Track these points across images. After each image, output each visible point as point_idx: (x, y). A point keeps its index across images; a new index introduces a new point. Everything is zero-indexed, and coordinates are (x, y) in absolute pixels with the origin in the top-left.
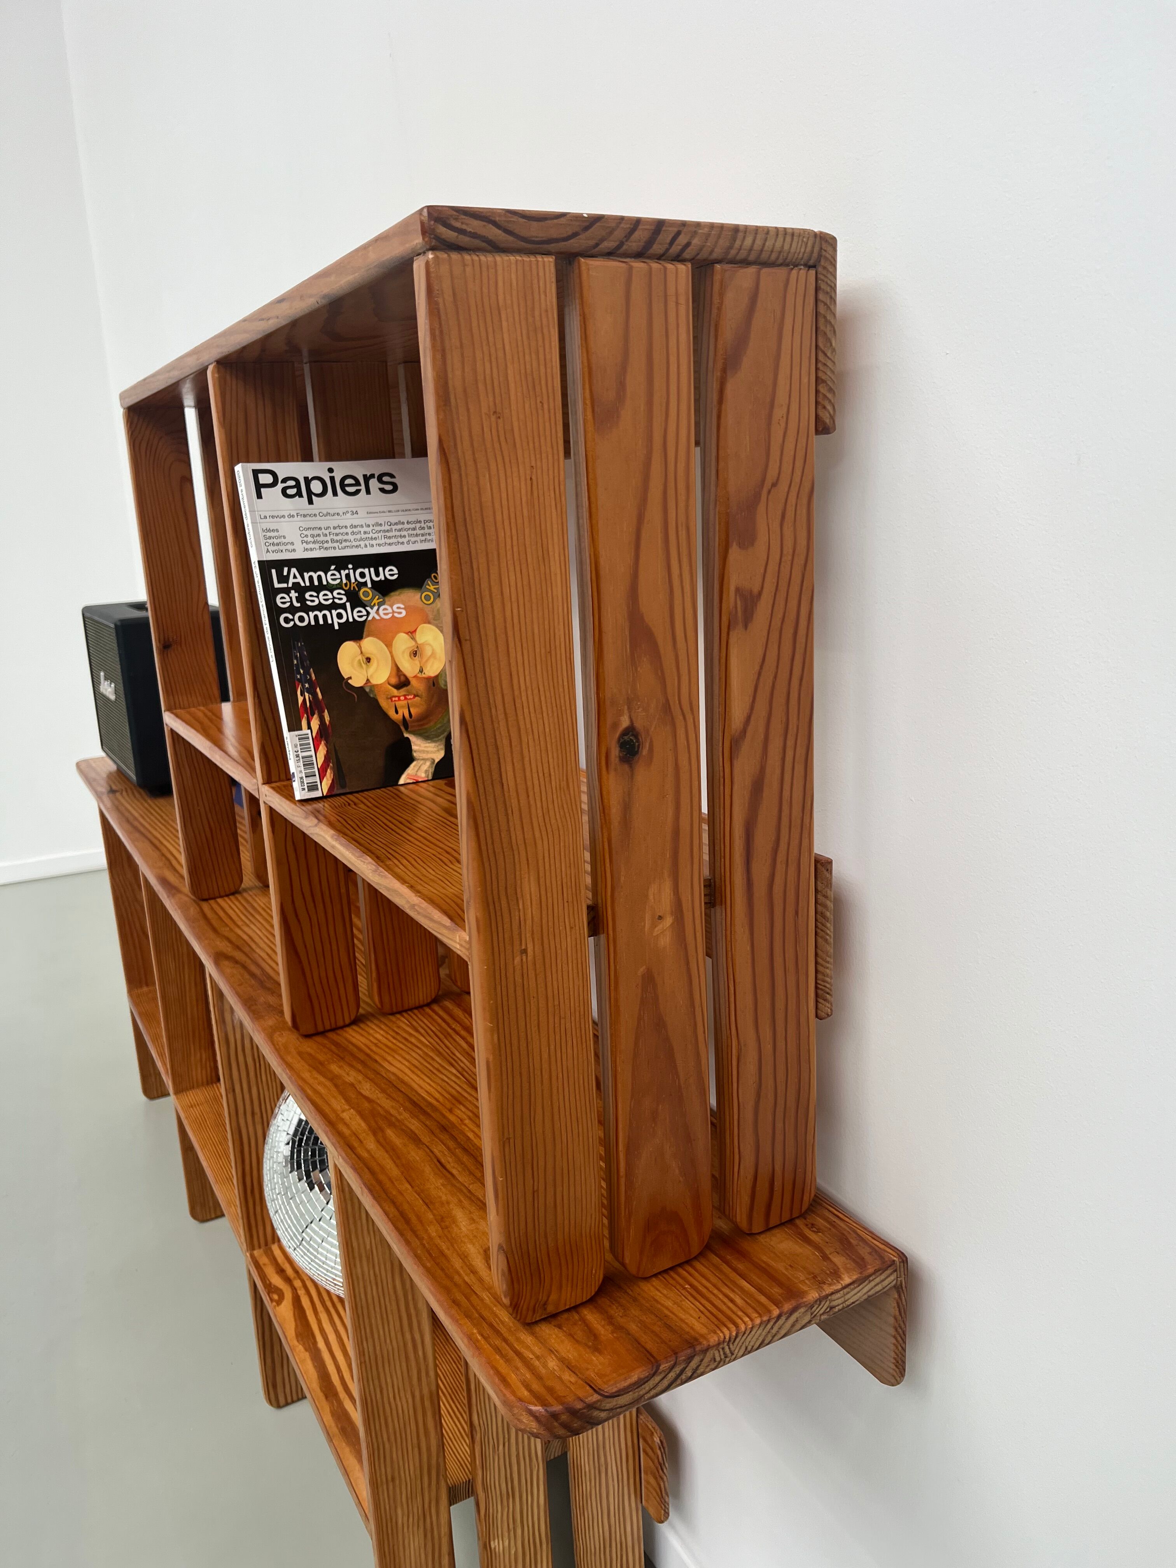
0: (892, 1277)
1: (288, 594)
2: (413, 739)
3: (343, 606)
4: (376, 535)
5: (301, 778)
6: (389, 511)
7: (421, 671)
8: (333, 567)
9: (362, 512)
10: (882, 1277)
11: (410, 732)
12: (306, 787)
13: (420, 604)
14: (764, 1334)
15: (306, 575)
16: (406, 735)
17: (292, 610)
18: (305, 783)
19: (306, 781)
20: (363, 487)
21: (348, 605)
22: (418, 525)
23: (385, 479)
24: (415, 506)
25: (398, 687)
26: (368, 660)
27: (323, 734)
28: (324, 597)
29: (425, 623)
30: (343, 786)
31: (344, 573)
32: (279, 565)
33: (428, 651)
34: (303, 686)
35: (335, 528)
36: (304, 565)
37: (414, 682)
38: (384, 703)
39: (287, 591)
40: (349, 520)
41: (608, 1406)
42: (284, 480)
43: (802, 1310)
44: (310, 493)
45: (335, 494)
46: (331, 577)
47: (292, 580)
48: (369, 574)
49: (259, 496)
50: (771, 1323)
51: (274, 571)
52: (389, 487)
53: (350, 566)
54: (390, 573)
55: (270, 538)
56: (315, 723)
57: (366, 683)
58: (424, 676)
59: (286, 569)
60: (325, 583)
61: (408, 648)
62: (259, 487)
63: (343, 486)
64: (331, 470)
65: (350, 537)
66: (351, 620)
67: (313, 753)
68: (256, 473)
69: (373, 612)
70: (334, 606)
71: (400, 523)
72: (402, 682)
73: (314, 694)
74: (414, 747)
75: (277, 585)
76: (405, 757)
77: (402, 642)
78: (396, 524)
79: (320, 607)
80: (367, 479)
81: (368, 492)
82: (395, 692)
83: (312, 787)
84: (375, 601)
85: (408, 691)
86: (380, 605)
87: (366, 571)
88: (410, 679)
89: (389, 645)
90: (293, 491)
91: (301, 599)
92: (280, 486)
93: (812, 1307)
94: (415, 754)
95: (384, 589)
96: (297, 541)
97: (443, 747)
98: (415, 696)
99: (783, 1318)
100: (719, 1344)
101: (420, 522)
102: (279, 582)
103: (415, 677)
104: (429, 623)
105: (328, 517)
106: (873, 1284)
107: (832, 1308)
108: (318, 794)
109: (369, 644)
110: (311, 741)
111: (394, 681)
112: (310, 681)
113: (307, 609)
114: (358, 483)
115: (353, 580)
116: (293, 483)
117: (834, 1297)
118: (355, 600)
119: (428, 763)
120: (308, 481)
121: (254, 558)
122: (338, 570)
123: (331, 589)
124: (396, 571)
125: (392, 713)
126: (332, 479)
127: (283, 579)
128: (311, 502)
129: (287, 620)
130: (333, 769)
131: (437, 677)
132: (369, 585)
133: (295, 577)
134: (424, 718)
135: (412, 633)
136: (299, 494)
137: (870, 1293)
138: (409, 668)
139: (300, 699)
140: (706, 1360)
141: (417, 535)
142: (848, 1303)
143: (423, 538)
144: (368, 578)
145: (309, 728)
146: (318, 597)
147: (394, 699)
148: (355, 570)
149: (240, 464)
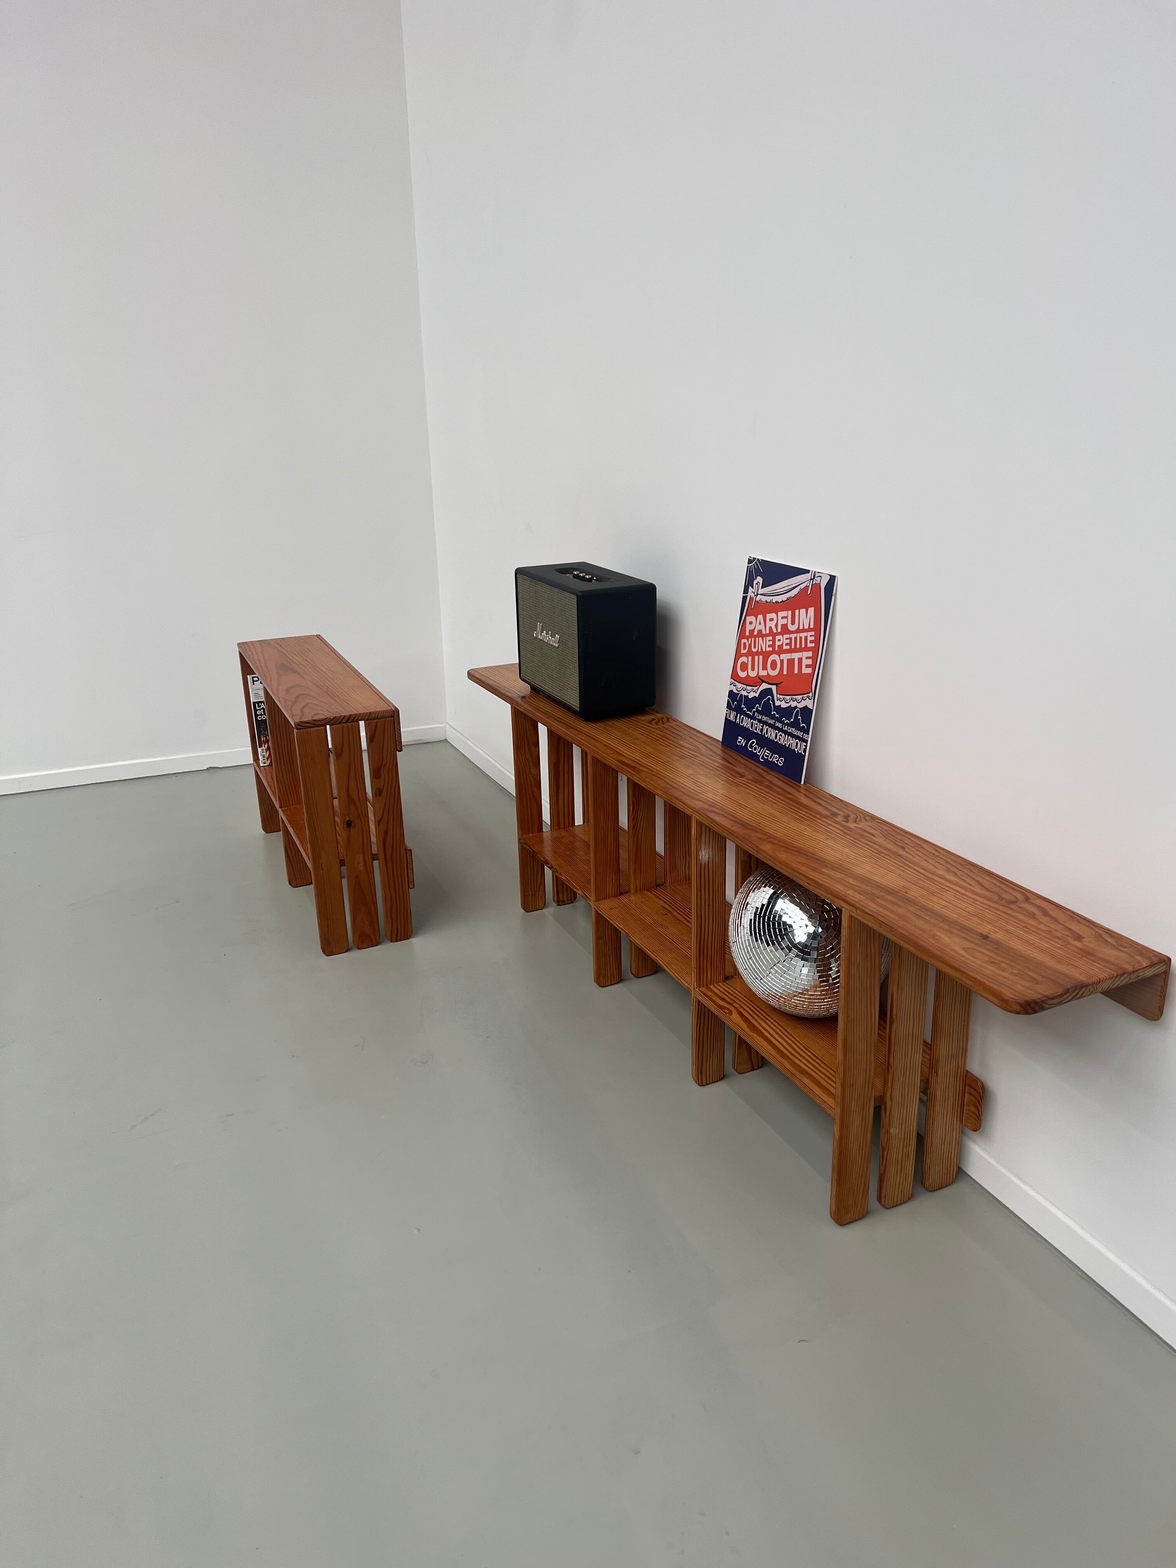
0: (1164, 967)
10: (1161, 965)
14: (1110, 983)
41: (1050, 1003)
43: (1126, 975)
50: (1114, 978)
93: (1130, 974)
99: (1118, 977)
100: (1093, 984)
106: (1156, 968)
107: (1138, 976)
117: (1139, 971)
137: (1154, 973)
140: (1087, 990)
142: (1144, 975)
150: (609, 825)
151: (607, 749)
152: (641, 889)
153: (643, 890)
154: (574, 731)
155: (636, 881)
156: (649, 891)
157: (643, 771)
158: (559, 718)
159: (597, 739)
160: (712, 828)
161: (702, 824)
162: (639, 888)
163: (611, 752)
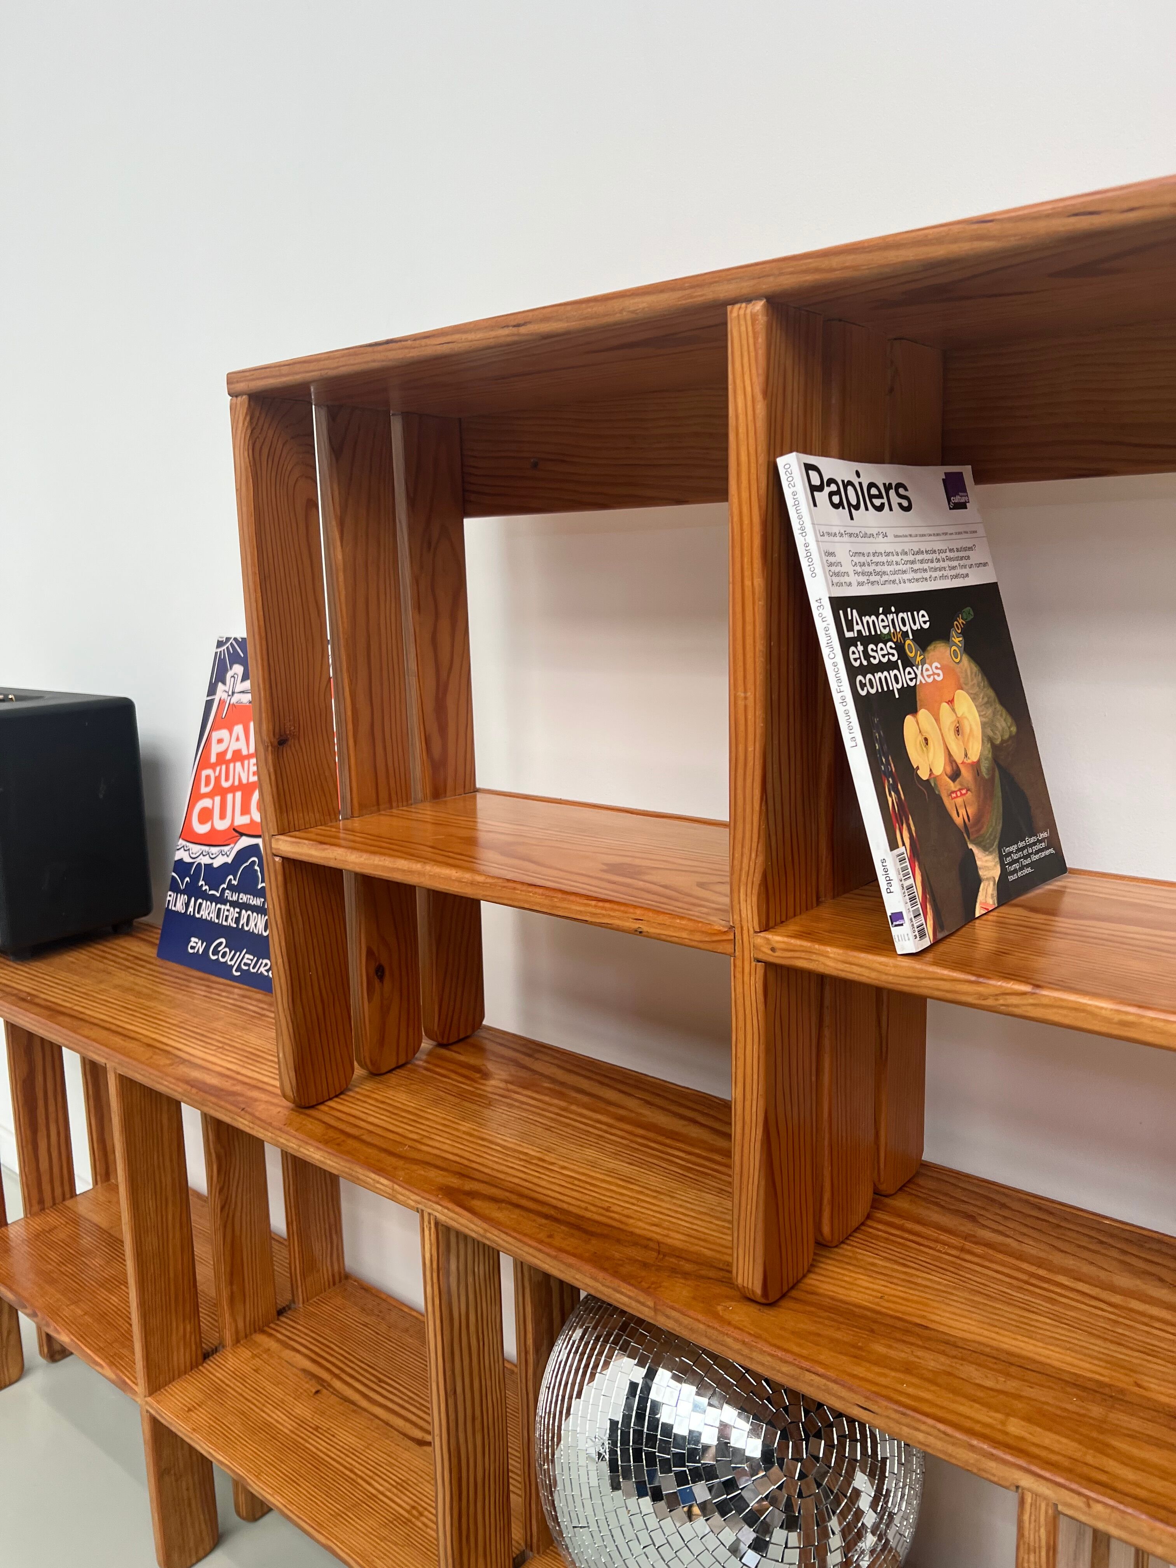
1: (856, 646)
2: (976, 851)
3: (897, 665)
4: (905, 567)
5: (911, 920)
6: (911, 536)
7: (966, 755)
8: (881, 610)
11: (973, 842)
12: (917, 933)
13: (951, 663)
15: (866, 619)
16: (970, 846)
17: (863, 670)
18: (915, 926)
19: (915, 923)
20: (885, 500)
21: (899, 661)
22: (934, 556)
23: (901, 491)
24: (927, 531)
25: (953, 777)
26: (926, 741)
27: (916, 854)
28: (882, 652)
29: (959, 689)
30: (942, 928)
31: (890, 617)
32: (844, 604)
33: (967, 728)
34: (889, 781)
35: (874, 554)
36: (860, 606)
37: (964, 771)
38: (947, 802)
39: (855, 642)
40: (882, 545)
42: (828, 483)
44: (849, 504)
45: (867, 509)
46: (882, 623)
47: (856, 628)
48: (908, 621)
49: (814, 502)
51: (841, 612)
52: (905, 503)
53: (893, 609)
54: (922, 620)
55: (831, 565)
56: (906, 836)
57: (930, 775)
58: (969, 761)
59: (849, 610)
60: (879, 633)
61: (952, 723)
62: (814, 489)
63: (871, 497)
64: (858, 474)
65: (887, 568)
66: (905, 685)
67: (911, 881)
68: (809, 467)
69: (918, 672)
70: (890, 665)
71: (919, 552)
72: (955, 771)
73: (897, 792)
74: (979, 863)
75: (849, 635)
76: (974, 878)
77: (946, 715)
78: (918, 553)
79: (881, 666)
80: (887, 489)
81: (891, 509)
82: (953, 785)
83: (922, 933)
84: (919, 659)
85: (961, 784)
86: (923, 662)
87: (905, 615)
88: (961, 766)
89: (938, 719)
90: (836, 499)
91: (866, 654)
92: (827, 490)
94: (981, 873)
95: (923, 639)
96: (850, 569)
97: (997, 859)
98: (968, 790)
101: (935, 552)
102: (848, 631)
103: (963, 763)
104: (962, 689)
105: (866, 540)
108: (927, 941)
109: (923, 718)
110: (908, 863)
111: (949, 770)
112: (891, 774)
113: (872, 669)
114: (880, 494)
115: (898, 630)
116: (833, 487)
118: (904, 657)
119: (992, 883)
120: (844, 486)
121: (821, 594)
122: (885, 613)
123: (884, 640)
124: (927, 618)
125: (954, 815)
126: (861, 486)
127: (849, 625)
128: (851, 516)
129: (862, 685)
130: (930, 902)
131: (979, 761)
132: (911, 637)
133: (857, 624)
134: (979, 819)
135: (951, 702)
136: (842, 504)
138: (957, 751)
141: (936, 570)
143: (940, 573)
144: (908, 626)
145: (904, 844)
146: (876, 651)
147: (954, 795)
148: (897, 613)
149: (794, 454)
150: (170, 1217)
151: (155, 1053)
152: (248, 1331)
153: (251, 1334)
154: (67, 1019)
155: (235, 1321)
156: (263, 1332)
157: (256, 1100)
158: (29, 994)
159: (125, 1032)
160: (487, 1242)
161: (448, 1229)
162: (242, 1334)
163: (168, 1062)
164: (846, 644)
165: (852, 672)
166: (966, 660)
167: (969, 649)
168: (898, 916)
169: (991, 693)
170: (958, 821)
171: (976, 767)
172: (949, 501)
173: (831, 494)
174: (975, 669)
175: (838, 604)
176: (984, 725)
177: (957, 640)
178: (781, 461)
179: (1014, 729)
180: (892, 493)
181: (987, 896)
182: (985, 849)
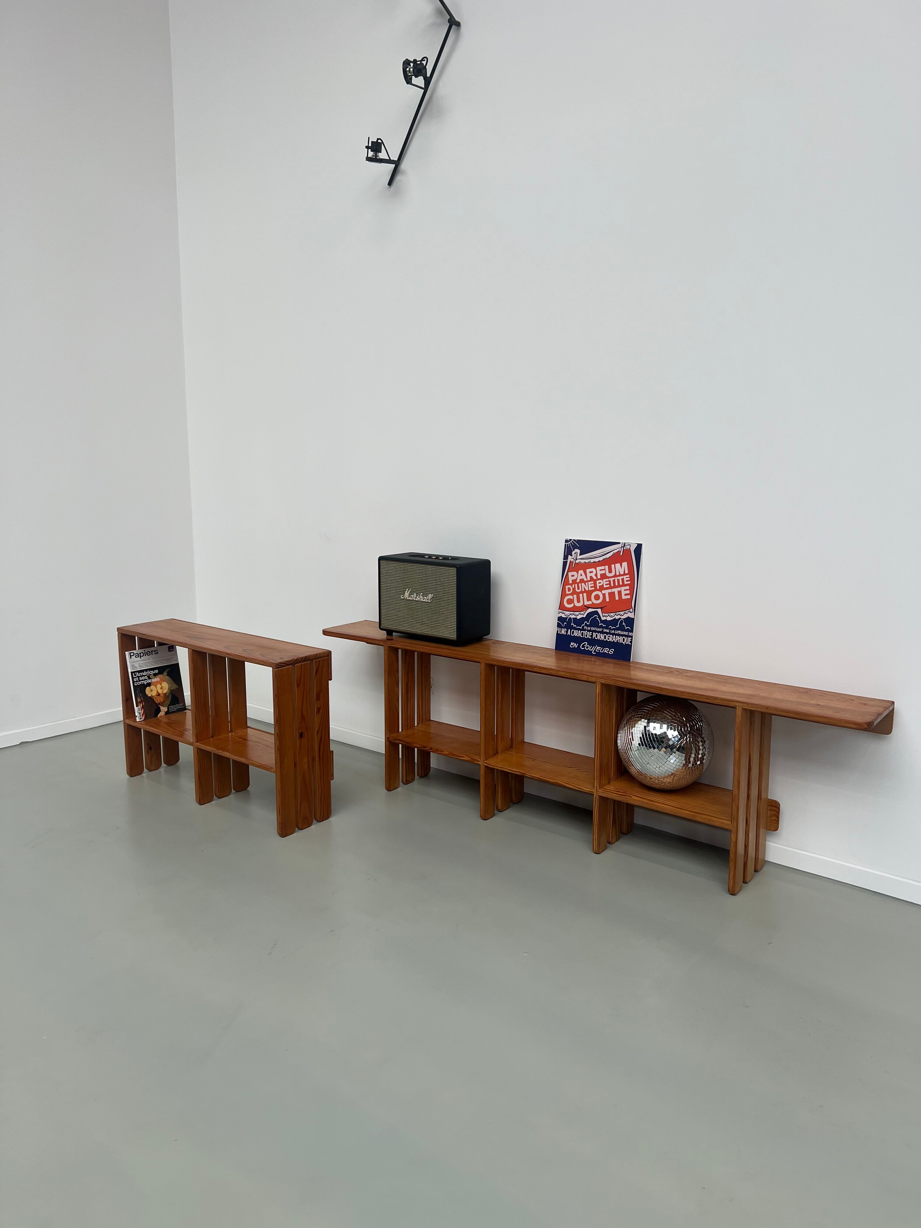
2: (160, 707)
3: (147, 680)
4: (154, 664)
7: (163, 692)
9: (151, 659)
13: (163, 678)
15: (140, 674)
16: (159, 706)
17: (137, 681)
19: (140, 717)
20: (151, 654)
25: (158, 696)
26: (152, 690)
27: (143, 707)
28: (143, 678)
29: (163, 681)
32: (134, 672)
33: (164, 688)
35: (146, 663)
36: (139, 672)
37: (161, 695)
38: (155, 700)
39: (136, 677)
40: (148, 661)
42: (136, 654)
44: (141, 656)
45: (145, 656)
46: (145, 673)
47: (137, 675)
48: (152, 672)
49: (131, 658)
52: (156, 653)
53: (148, 671)
54: (157, 671)
56: (141, 705)
57: (151, 696)
62: (131, 656)
63: (147, 654)
64: (145, 651)
65: (148, 665)
67: (141, 711)
68: (130, 653)
69: (153, 680)
70: (145, 680)
72: (159, 695)
75: (134, 677)
76: (159, 711)
77: (159, 686)
79: (142, 680)
80: (152, 651)
81: (152, 654)
82: (157, 697)
83: (141, 719)
84: (153, 678)
85: (160, 697)
87: (151, 671)
89: (156, 687)
91: (138, 679)
92: (135, 655)
94: (161, 710)
95: (155, 675)
98: (162, 697)
103: (161, 693)
108: (142, 720)
109: (152, 687)
111: (157, 695)
112: (140, 696)
113: (140, 681)
114: (150, 653)
116: (137, 654)
118: (149, 678)
119: (164, 712)
120: (140, 653)
121: (130, 671)
122: (146, 672)
123: (144, 676)
126: (145, 652)
127: (135, 675)
128: (141, 658)
129: (136, 684)
131: (166, 693)
134: (163, 702)
135: (161, 684)
136: (138, 657)
138: (160, 691)
139: (138, 700)
144: (152, 673)
164: (133, 678)
165: (133, 682)
166: (167, 677)
167: (168, 675)
168: (137, 716)
169: (173, 682)
170: (157, 702)
171: (165, 694)
172: (169, 650)
173: (136, 656)
174: (169, 678)
175: (132, 673)
176: (169, 687)
177: (165, 673)
178: (126, 652)
179: (177, 687)
180: (153, 652)
181: (162, 714)
182: (163, 706)
